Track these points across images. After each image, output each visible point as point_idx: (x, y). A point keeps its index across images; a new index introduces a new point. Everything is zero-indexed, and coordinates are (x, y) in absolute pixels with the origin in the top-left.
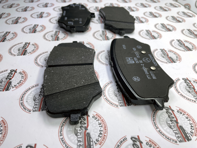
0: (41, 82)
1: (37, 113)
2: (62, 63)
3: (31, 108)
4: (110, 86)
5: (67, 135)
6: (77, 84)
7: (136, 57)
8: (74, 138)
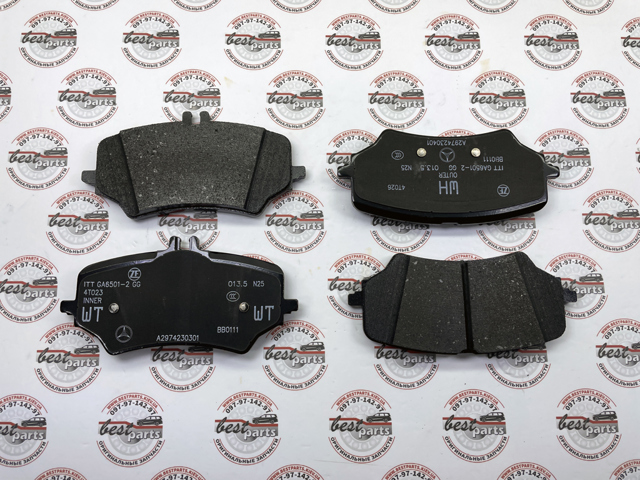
0: (483, 361)
1: (550, 355)
2: (461, 323)
6: (521, 293)
7: (437, 173)
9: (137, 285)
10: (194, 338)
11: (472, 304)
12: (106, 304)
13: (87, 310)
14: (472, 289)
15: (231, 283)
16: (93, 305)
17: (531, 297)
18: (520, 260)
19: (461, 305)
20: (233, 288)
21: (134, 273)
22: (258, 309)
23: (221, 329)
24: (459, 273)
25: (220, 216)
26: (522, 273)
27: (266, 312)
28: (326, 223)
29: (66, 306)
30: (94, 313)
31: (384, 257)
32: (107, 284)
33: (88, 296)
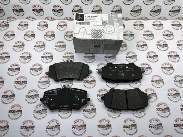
0: (131, 112)
1: (146, 111)
2: (126, 103)
3: (144, 113)
4: (131, 85)
5: (152, 100)
6: (138, 96)
7: (119, 72)
8: (153, 98)
9: (56, 95)
10: (68, 106)
11: (128, 99)
12: (50, 99)
13: (46, 100)
14: (128, 95)
15: (76, 94)
16: (47, 99)
17: (140, 97)
18: (138, 89)
19: (125, 99)
20: (77, 95)
21: (56, 92)
22: (82, 100)
23: (74, 104)
24: (125, 92)
25: (74, 81)
26: (138, 92)
27: (83, 100)
28: (96, 82)
29: (41, 100)
30: (47, 101)
31: (108, 89)
32: (50, 95)
33: (46, 97)
